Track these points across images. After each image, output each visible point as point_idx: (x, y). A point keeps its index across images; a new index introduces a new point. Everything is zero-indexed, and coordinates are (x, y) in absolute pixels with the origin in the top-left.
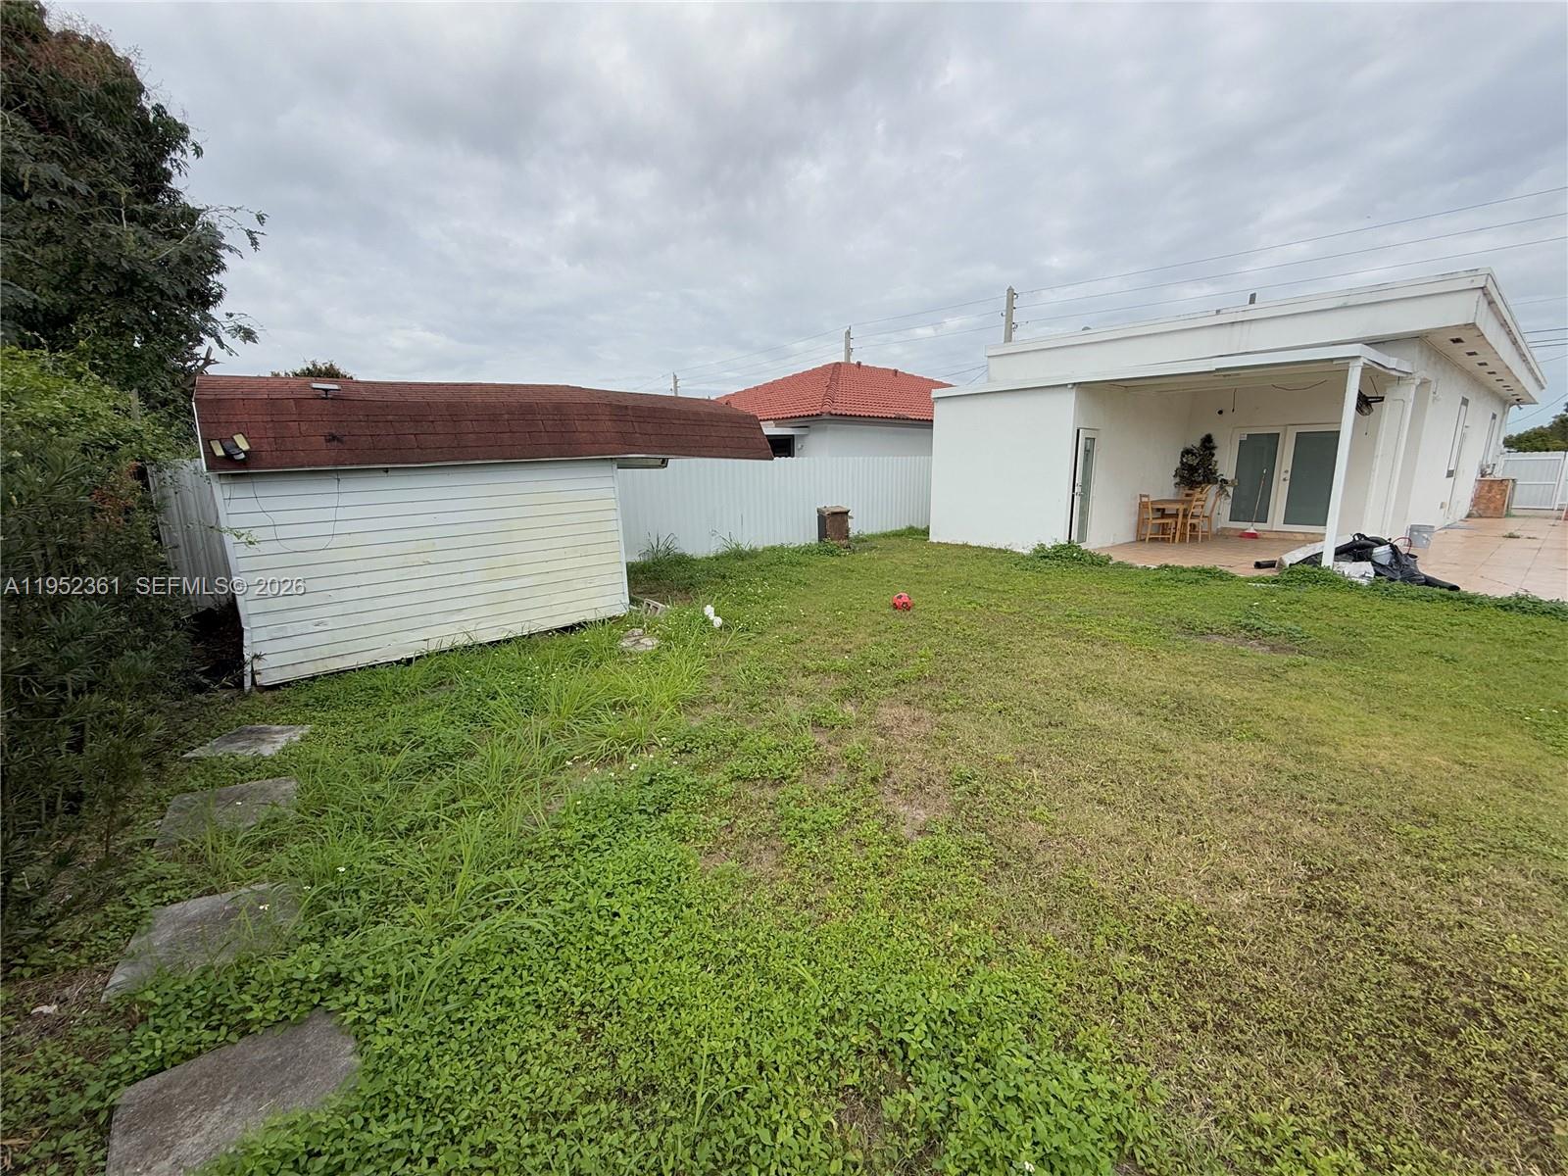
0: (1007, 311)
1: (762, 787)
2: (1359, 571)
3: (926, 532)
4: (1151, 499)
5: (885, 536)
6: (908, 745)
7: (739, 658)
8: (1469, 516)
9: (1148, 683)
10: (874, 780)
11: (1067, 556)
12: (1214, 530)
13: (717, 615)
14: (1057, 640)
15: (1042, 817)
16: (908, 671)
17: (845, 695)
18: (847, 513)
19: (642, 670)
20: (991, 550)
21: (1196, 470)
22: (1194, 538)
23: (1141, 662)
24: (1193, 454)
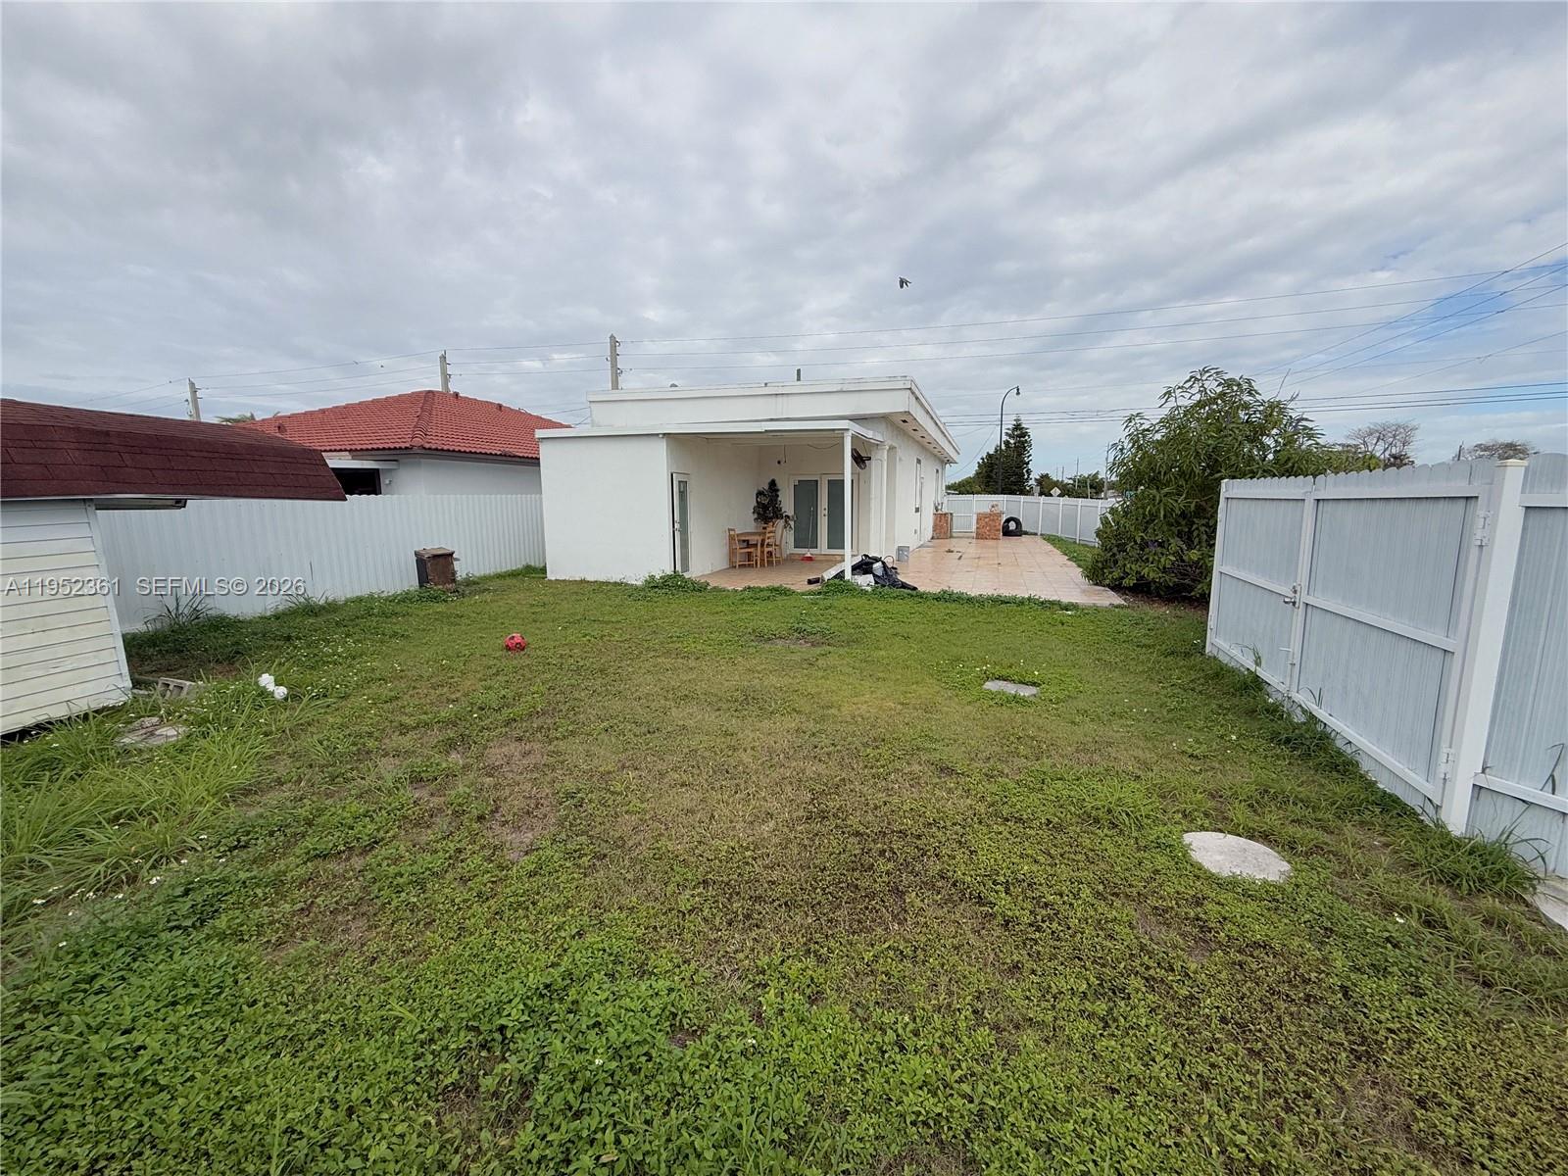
0: (611, 356)
1: (348, 859)
2: (865, 581)
3: (544, 570)
4: (738, 532)
5: (500, 576)
6: (518, 778)
7: (314, 730)
8: (933, 538)
9: (726, 684)
10: (481, 818)
11: (673, 585)
12: (784, 556)
13: (278, 683)
14: (659, 660)
15: (635, 809)
16: (520, 709)
17: (450, 745)
18: (451, 555)
19: (162, 767)
20: (607, 583)
21: (767, 508)
22: (770, 563)
23: (723, 668)
24: (765, 495)
